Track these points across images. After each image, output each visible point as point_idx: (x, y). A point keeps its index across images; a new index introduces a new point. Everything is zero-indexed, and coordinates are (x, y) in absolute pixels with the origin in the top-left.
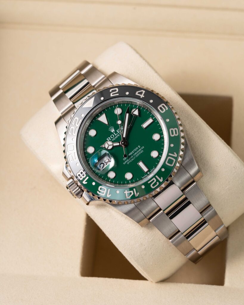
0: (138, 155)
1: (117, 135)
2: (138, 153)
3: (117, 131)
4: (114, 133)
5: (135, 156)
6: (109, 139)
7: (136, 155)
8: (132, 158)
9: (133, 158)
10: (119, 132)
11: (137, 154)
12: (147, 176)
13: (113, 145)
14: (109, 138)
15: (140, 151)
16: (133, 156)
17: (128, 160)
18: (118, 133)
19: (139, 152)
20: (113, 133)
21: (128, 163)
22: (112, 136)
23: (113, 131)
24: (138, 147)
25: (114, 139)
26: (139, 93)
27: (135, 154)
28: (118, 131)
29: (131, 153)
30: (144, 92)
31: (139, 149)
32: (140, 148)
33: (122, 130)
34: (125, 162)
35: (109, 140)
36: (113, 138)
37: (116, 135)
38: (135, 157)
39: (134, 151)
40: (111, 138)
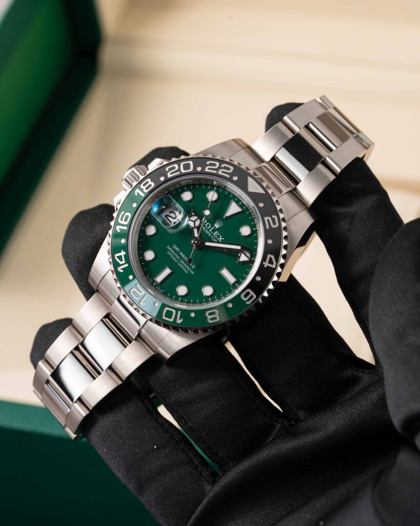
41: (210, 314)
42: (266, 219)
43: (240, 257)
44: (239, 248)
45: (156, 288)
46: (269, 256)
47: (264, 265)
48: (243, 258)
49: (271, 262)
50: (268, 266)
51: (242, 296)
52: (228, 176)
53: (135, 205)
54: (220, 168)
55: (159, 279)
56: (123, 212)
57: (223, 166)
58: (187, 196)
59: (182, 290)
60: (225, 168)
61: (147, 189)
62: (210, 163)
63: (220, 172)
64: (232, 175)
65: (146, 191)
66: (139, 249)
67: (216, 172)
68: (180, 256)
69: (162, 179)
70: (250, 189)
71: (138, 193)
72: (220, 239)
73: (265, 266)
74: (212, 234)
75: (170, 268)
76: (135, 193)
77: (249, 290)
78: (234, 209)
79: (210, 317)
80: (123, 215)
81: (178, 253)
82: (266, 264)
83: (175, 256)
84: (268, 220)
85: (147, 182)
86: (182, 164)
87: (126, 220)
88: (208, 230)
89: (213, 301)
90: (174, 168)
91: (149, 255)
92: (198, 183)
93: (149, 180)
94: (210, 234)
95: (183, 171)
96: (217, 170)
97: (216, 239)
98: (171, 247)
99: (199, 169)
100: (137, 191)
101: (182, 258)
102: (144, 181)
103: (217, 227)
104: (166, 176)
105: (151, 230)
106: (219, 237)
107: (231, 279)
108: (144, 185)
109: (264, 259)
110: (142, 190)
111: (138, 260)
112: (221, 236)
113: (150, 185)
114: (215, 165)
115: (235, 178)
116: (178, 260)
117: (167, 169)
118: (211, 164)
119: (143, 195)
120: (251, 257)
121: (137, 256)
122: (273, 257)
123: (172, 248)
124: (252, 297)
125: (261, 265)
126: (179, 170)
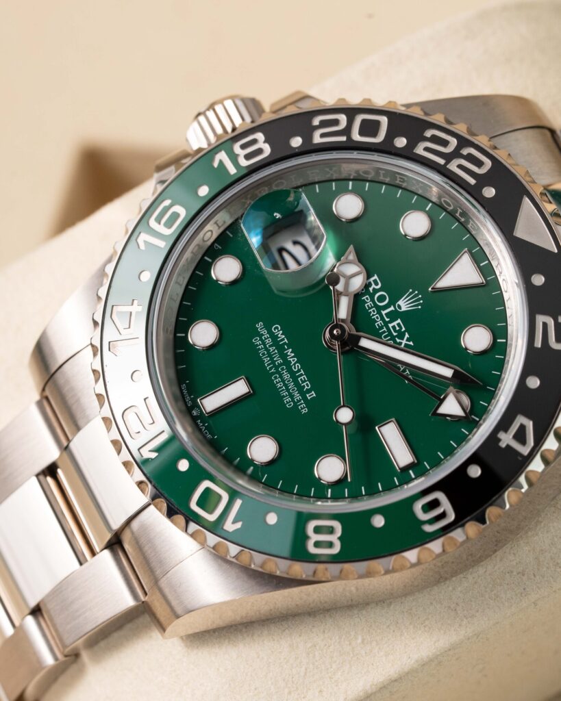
0: (279, 385)
1: (382, 319)
2: (285, 385)
3: (399, 321)
4: (392, 308)
5: (278, 372)
6: (373, 286)
7: (281, 376)
8: (272, 359)
9: (273, 362)
10: (394, 327)
11: (283, 381)
12: (185, 403)
13: (346, 294)
14: (376, 284)
15: (291, 396)
16: (280, 365)
17: (269, 341)
18: (390, 325)
19: (288, 390)
20: (393, 301)
21: (257, 341)
22: (382, 299)
23: (404, 305)
24: (309, 391)
25: (369, 303)
26: (522, 428)
27: (286, 376)
28: (399, 324)
29: (293, 360)
30: (525, 451)
31: (303, 393)
32: (305, 398)
33: (398, 340)
34: (264, 332)
35: (370, 284)
36: (373, 300)
37: (384, 313)
38: (273, 373)
39: (299, 371)
40: (375, 291)
41: (317, 530)
42: (541, 319)
43: (442, 401)
44: (448, 373)
45: (197, 425)
46: (521, 420)
47: (499, 440)
48: (451, 406)
49: (520, 436)
50: (508, 446)
51: (418, 507)
52: (472, 181)
53: (204, 191)
54: (456, 154)
55: (211, 402)
56: (167, 203)
57: (465, 152)
58: (348, 206)
59: (263, 449)
60: (470, 158)
61: (247, 157)
62: (433, 136)
63: (453, 166)
64: (483, 180)
65: (244, 163)
66: (182, 310)
67: (442, 161)
68: (284, 356)
69: (296, 142)
70: (520, 232)
71: (221, 162)
72: (404, 342)
73: (503, 445)
74: (386, 324)
75: (250, 383)
76: (213, 159)
77: (440, 495)
78: (462, 273)
79: (314, 538)
80: (166, 209)
81: (281, 349)
82: (506, 439)
83: (270, 355)
84: (545, 325)
85: (255, 141)
86: (359, 119)
87: (169, 224)
88: (379, 309)
89: (335, 498)
90: (336, 122)
91: (203, 334)
92: (387, 180)
93: (260, 136)
94: (380, 322)
95: (356, 137)
96: (449, 157)
97: (393, 338)
98: (268, 327)
99: (401, 142)
100: (222, 156)
101: (287, 363)
102: (246, 136)
103: (404, 308)
104: (307, 138)
105: (226, 270)
106: (401, 336)
107: (401, 454)
108: (243, 147)
109: (504, 424)
110: (234, 158)
111: (171, 336)
112: (407, 335)
113: (260, 151)
114: (445, 143)
115: (489, 192)
116: (277, 367)
117: (316, 121)
118: (435, 139)
119: (232, 170)
120: (472, 411)
121: (172, 328)
122: (530, 425)
123: (270, 332)
124: (443, 515)
125: (493, 438)
126: (347, 131)
